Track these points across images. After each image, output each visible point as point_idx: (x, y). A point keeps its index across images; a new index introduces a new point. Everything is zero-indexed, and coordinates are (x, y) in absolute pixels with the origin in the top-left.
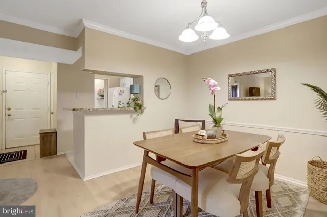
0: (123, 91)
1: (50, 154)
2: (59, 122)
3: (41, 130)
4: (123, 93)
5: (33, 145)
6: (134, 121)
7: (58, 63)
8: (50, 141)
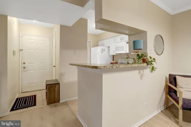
0: (104, 49)
1: (55, 102)
2: (61, 75)
3: (47, 81)
4: (104, 51)
5: (40, 90)
6: (141, 78)
7: (61, 26)
8: (54, 91)
